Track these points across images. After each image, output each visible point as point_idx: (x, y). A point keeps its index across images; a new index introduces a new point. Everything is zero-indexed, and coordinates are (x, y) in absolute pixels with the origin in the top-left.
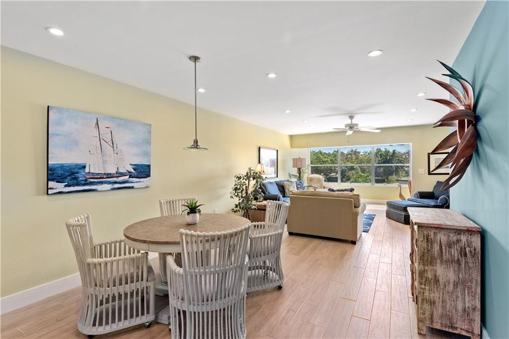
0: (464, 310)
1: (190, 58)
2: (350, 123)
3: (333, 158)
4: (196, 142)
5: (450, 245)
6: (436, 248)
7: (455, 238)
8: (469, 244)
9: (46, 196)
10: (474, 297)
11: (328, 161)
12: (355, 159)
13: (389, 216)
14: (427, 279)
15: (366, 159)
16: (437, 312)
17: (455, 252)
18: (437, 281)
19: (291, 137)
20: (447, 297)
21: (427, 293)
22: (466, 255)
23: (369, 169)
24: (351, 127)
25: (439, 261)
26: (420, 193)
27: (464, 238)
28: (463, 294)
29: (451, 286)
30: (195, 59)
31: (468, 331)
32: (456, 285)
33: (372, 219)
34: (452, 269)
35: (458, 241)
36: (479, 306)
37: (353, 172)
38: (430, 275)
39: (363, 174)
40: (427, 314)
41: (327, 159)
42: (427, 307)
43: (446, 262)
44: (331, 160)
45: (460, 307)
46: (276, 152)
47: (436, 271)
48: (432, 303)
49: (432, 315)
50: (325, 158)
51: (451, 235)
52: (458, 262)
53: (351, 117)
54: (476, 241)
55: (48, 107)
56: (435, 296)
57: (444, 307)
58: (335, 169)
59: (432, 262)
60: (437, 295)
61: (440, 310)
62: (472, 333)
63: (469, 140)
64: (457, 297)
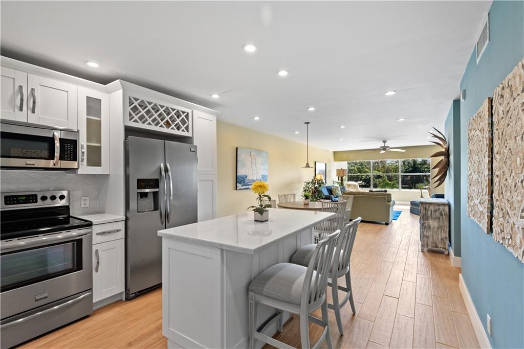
0: (442, 239)
1: (305, 123)
2: (383, 145)
3: (360, 167)
4: (308, 164)
5: (435, 211)
6: (429, 212)
7: (438, 208)
8: (444, 210)
9: (235, 191)
10: (446, 233)
11: (354, 169)
12: (382, 167)
13: (412, 211)
14: (425, 227)
15: (393, 167)
16: (430, 240)
17: (438, 214)
18: (430, 227)
19: (335, 153)
20: (434, 234)
21: (425, 233)
22: (442, 215)
23: (396, 177)
24: (384, 148)
25: (430, 218)
26: (436, 195)
27: (441, 208)
28: (441, 232)
29: (436, 229)
30: (308, 123)
31: (443, 248)
32: (438, 228)
33: (400, 214)
34: (436, 222)
35: (439, 209)
36: (448, 236)
37: (380, 180)
38: (426, 225)
39: (390, 182)
40: (425, 242)
41: (353, 167)
42: (425, 239)
43: (434, 218)
44: (358, 169)
45: (440, 238)
46: (325, 165)
47: (429, 223)
48: (428, 237)
49: (427, 242)
50: (352, 166)
51: (436, 207)
52: (439, 218)
53: (385, 142)
54: (447, 209)
55: (237, 148)
56: (429, 234)
57: (433, 239)
58: (362, 177)
59: (427, 219)
60: (430, 233)
61: (431, 240)
62: (445, 249)
63: (444, 166)
64: (439, 234)
